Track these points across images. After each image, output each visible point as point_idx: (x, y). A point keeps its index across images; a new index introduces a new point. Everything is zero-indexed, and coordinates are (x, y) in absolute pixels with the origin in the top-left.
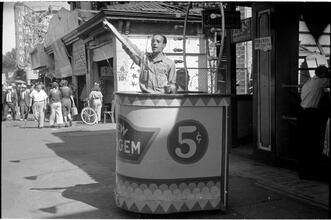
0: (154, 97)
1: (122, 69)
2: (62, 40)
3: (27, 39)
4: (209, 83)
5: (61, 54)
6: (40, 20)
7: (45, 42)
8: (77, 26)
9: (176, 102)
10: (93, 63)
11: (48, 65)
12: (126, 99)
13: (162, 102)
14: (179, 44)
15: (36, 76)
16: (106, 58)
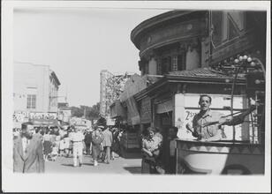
0: (207, 144)
1: (179, 120)
2: (134, 97)
3: (108, 96)
4: (251, 134)
5: (132, 108)
6: (119, 83)
7: (121, 98)
8: (145, 87)
9: (226, 150)
10: (157, 115)
11: (123, 115)
12: (185, 145)
13: (214, 149)
14: (228, 103)
15: (113, 124)
16: (167, 111)
